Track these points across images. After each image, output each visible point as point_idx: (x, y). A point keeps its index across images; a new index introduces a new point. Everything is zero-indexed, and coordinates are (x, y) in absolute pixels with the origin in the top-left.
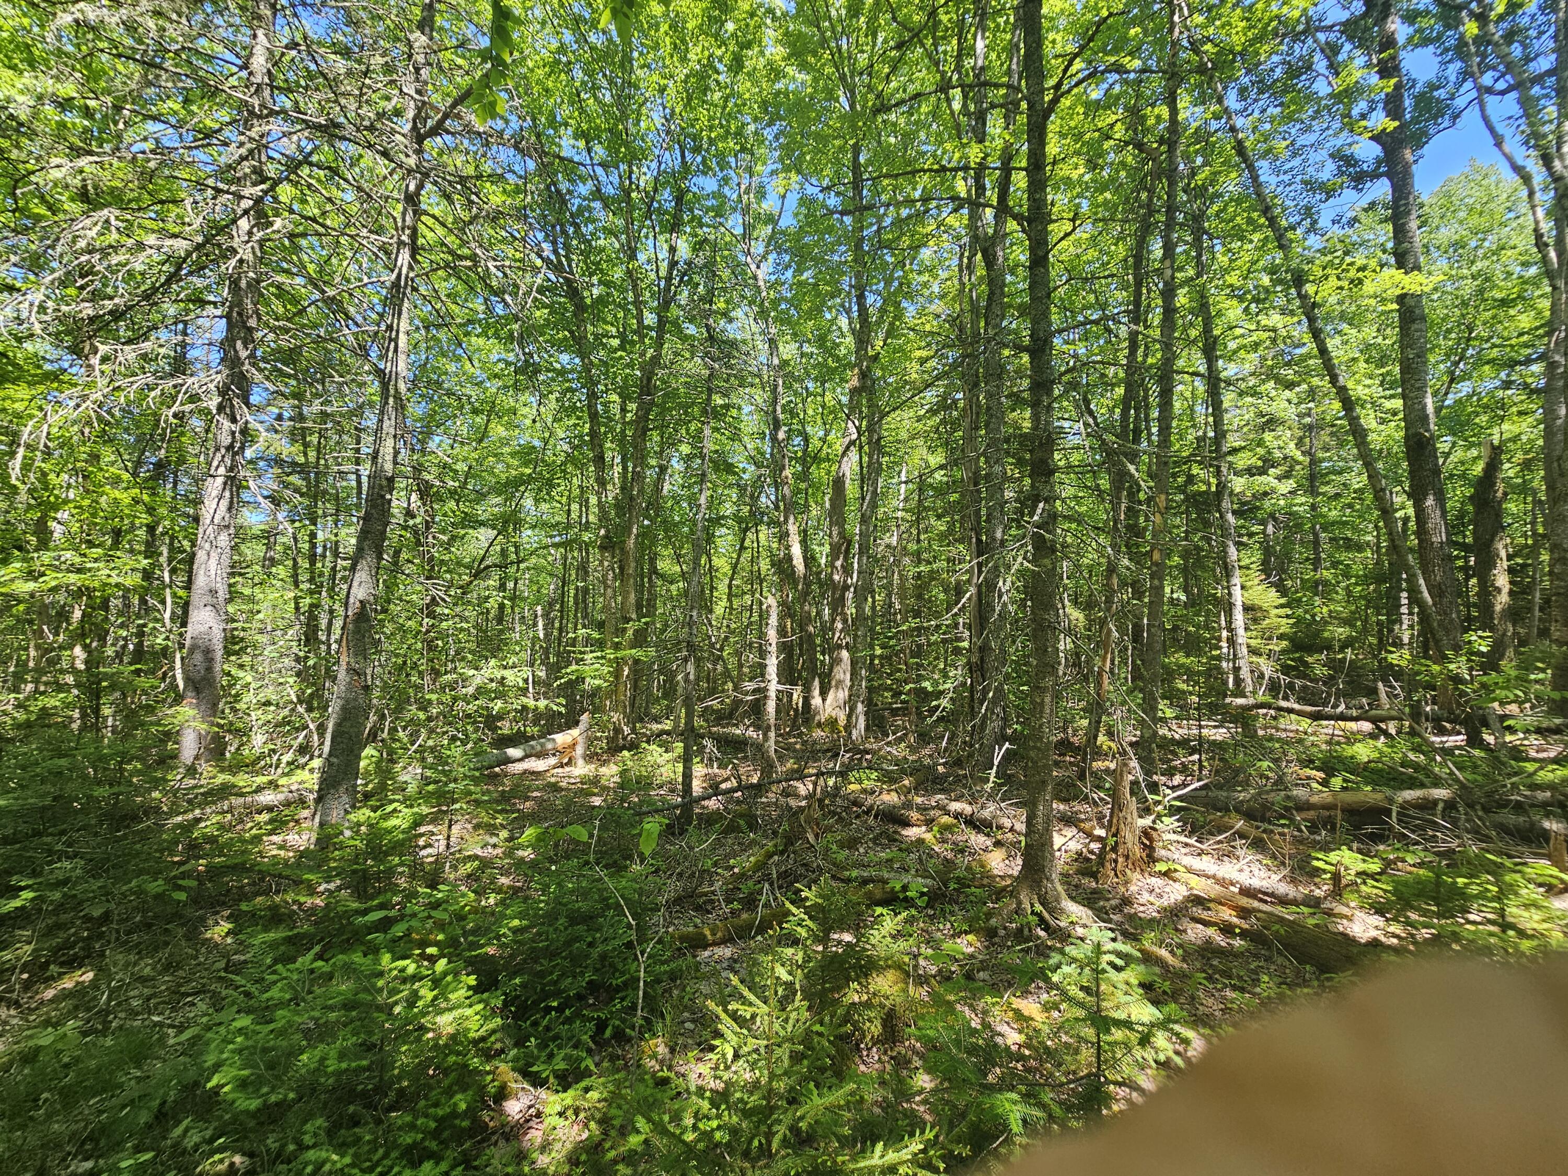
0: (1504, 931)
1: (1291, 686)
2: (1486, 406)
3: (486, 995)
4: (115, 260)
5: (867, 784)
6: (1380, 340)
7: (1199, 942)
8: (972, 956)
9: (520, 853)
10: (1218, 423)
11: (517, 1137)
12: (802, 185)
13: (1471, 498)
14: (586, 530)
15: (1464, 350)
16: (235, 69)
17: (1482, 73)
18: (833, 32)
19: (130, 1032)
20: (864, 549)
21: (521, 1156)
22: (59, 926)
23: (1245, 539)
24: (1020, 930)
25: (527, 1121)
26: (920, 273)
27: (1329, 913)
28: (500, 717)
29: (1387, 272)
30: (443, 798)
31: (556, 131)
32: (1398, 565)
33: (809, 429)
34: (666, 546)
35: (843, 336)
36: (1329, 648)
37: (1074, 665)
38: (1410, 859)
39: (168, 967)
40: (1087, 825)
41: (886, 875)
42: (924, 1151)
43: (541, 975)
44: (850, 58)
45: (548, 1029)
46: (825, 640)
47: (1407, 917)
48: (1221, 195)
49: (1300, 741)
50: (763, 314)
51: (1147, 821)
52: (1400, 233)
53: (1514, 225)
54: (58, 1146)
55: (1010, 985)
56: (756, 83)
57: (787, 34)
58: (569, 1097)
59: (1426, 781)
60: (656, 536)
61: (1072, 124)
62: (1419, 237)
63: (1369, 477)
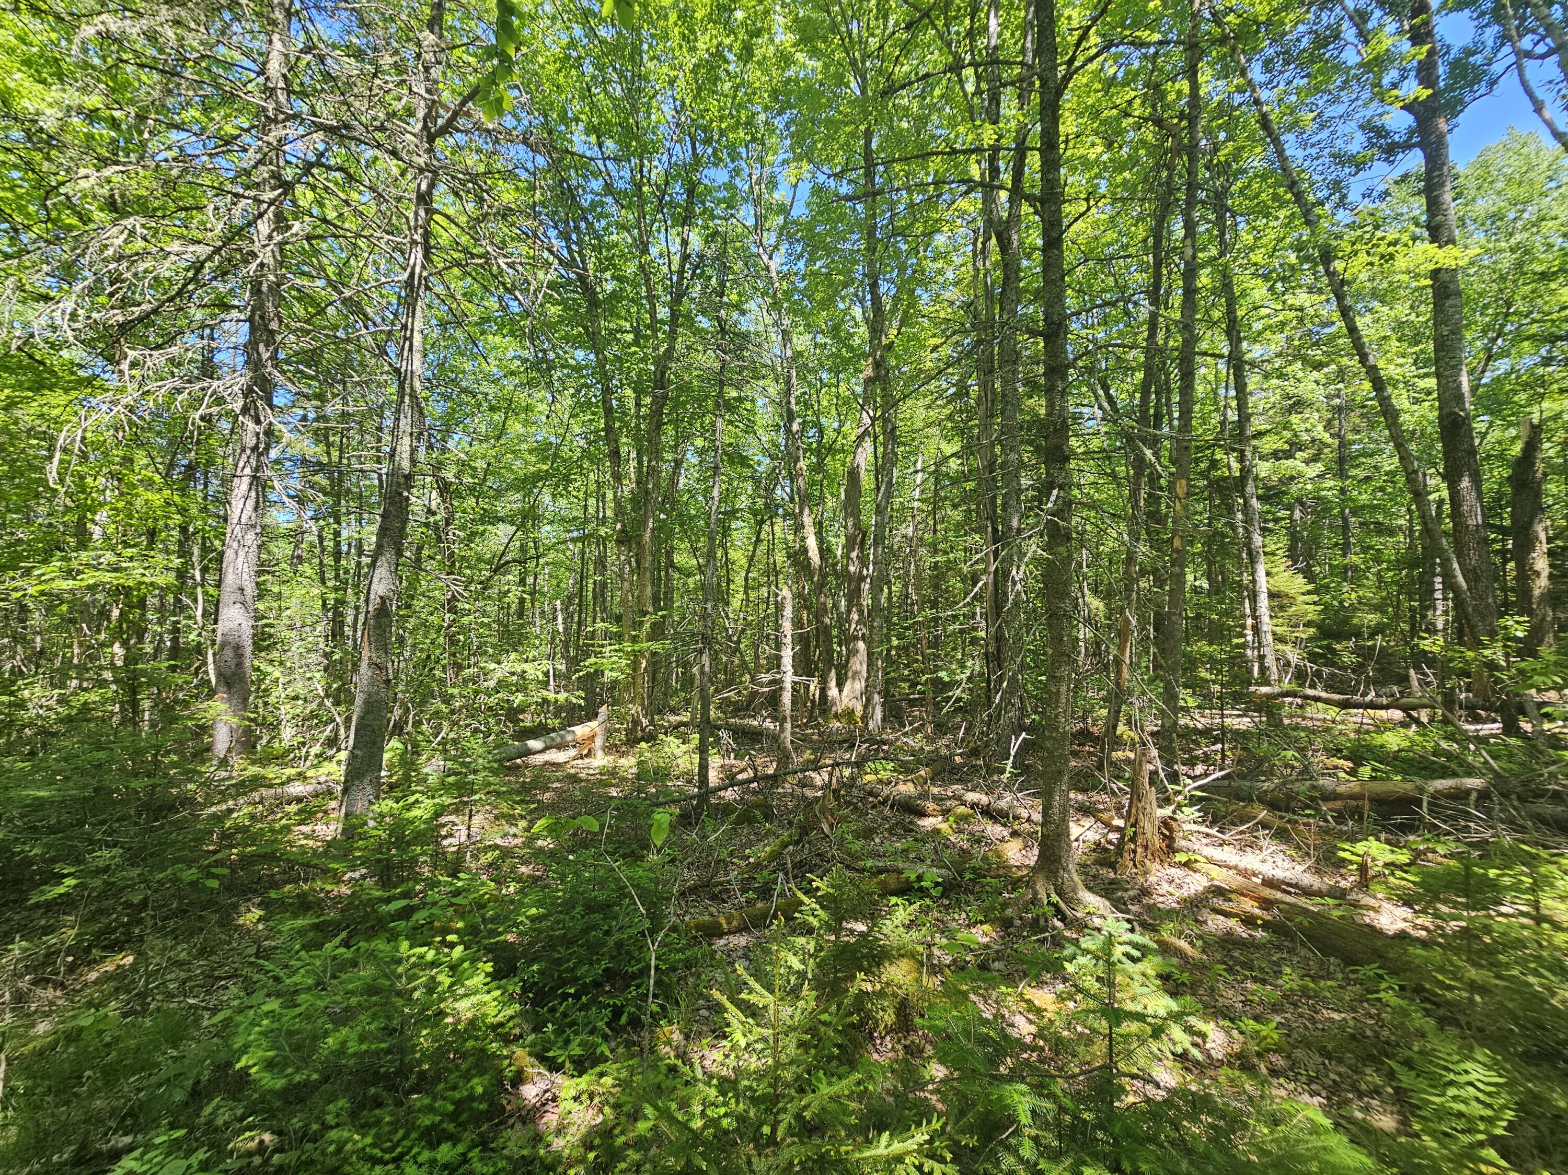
0: (1538, 924)
1: (1318, 674)
2: (1527, 384)
3: (504, 981)
4: (141, 267)
5: (883, 775)
6: (1413, 317)
7: (1220, 933)
8: (987, 946)
9: (540, 843)
10: (1242, 406)
11: (533, 1121)
12: (814, 173)
13: (1509, 479)
14: (604, 524)
15: (1502, 326)
16: (253, 75)
17: (1521, 36)
18: (843, 16)
19: (168, 1014)
20: (879, 540)
21: (538, 1138)
22: (101, 912)
23: (1271, 525)
24: (1036, 920)
25: (544, 1105)
26: (934, 260)
27: (1356, 905)
28: (522, 709)
29: (1420, 247)
30: (464, 788)
31: (567, 127)
32: (1432, 549)
33: (823, 420)
34: (681, 540)
35: (857, 325)
36: (1358, 635)
37: (1094, 655)
38: (1441, 849)
39: (203, 952)
40: (1105, 816)
41: (901, 865)
42: (930, 1141)
43: (559, 962)
44: (860, 42)
45: (565, 1015)
46: (843, 632)
47: (1436, 909)
48: (1245, 171)
49: (1328, 730)
50: (776, 305)
51: (1167, 811)
52: (1434, 206)
53: (1556, 194)
54: (100, 1122)
55: (1025, 975)
56: (766, 72)
57: (796, 20)
58: (584, 1082)
59: (1459, 770)
60: (672, 530)
61: (1090, 101)
62: (1453, 208)
63: (1401, 459)
